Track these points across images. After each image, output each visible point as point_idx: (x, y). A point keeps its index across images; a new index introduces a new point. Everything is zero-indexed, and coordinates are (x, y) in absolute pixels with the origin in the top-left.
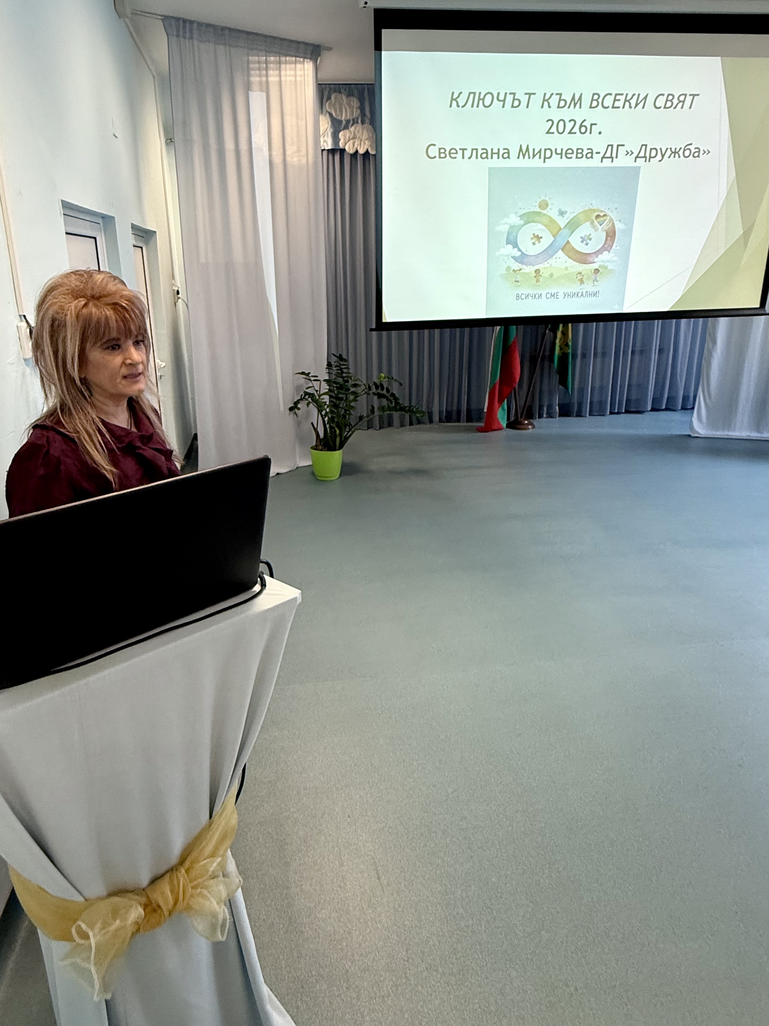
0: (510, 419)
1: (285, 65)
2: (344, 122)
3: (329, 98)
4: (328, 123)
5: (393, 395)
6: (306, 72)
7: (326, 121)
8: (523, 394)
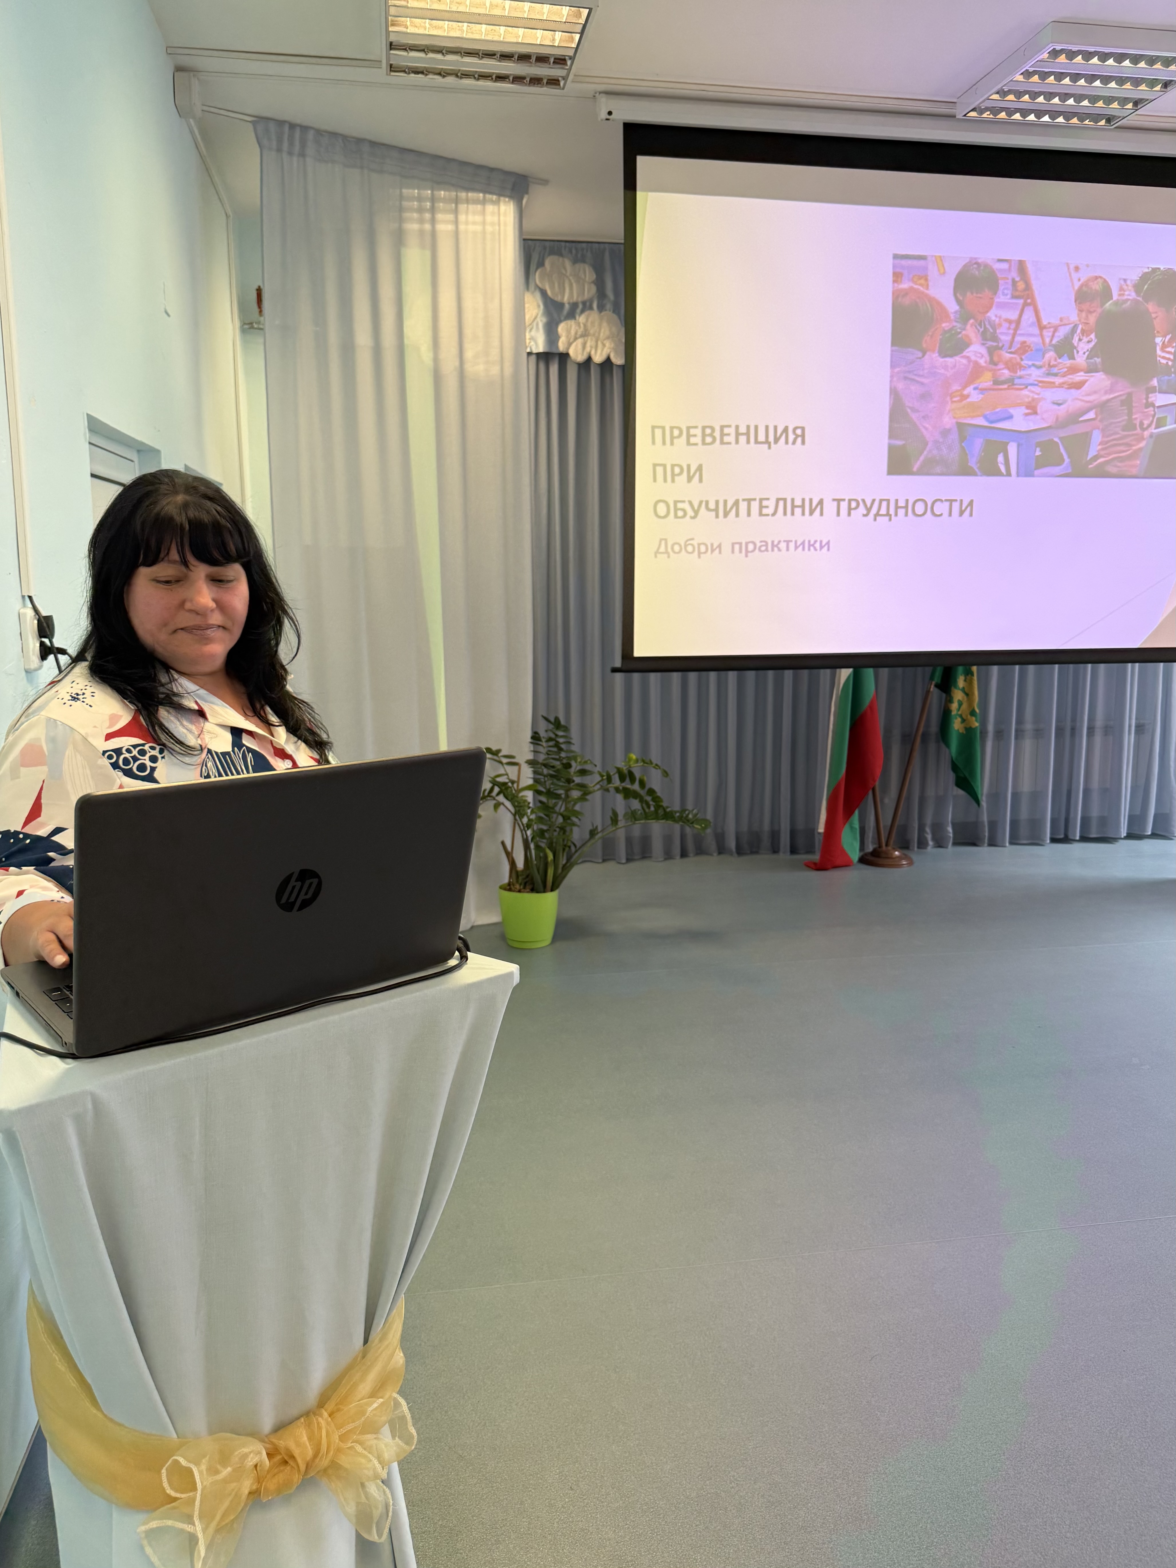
0: (866, 849)
1: (466, 205)
2: (567, 306)
3: (541, 264)
4: (539, 306)
5: (651, 792)
6: (502, 218)
7: (535, 304)
8: (889, 801)
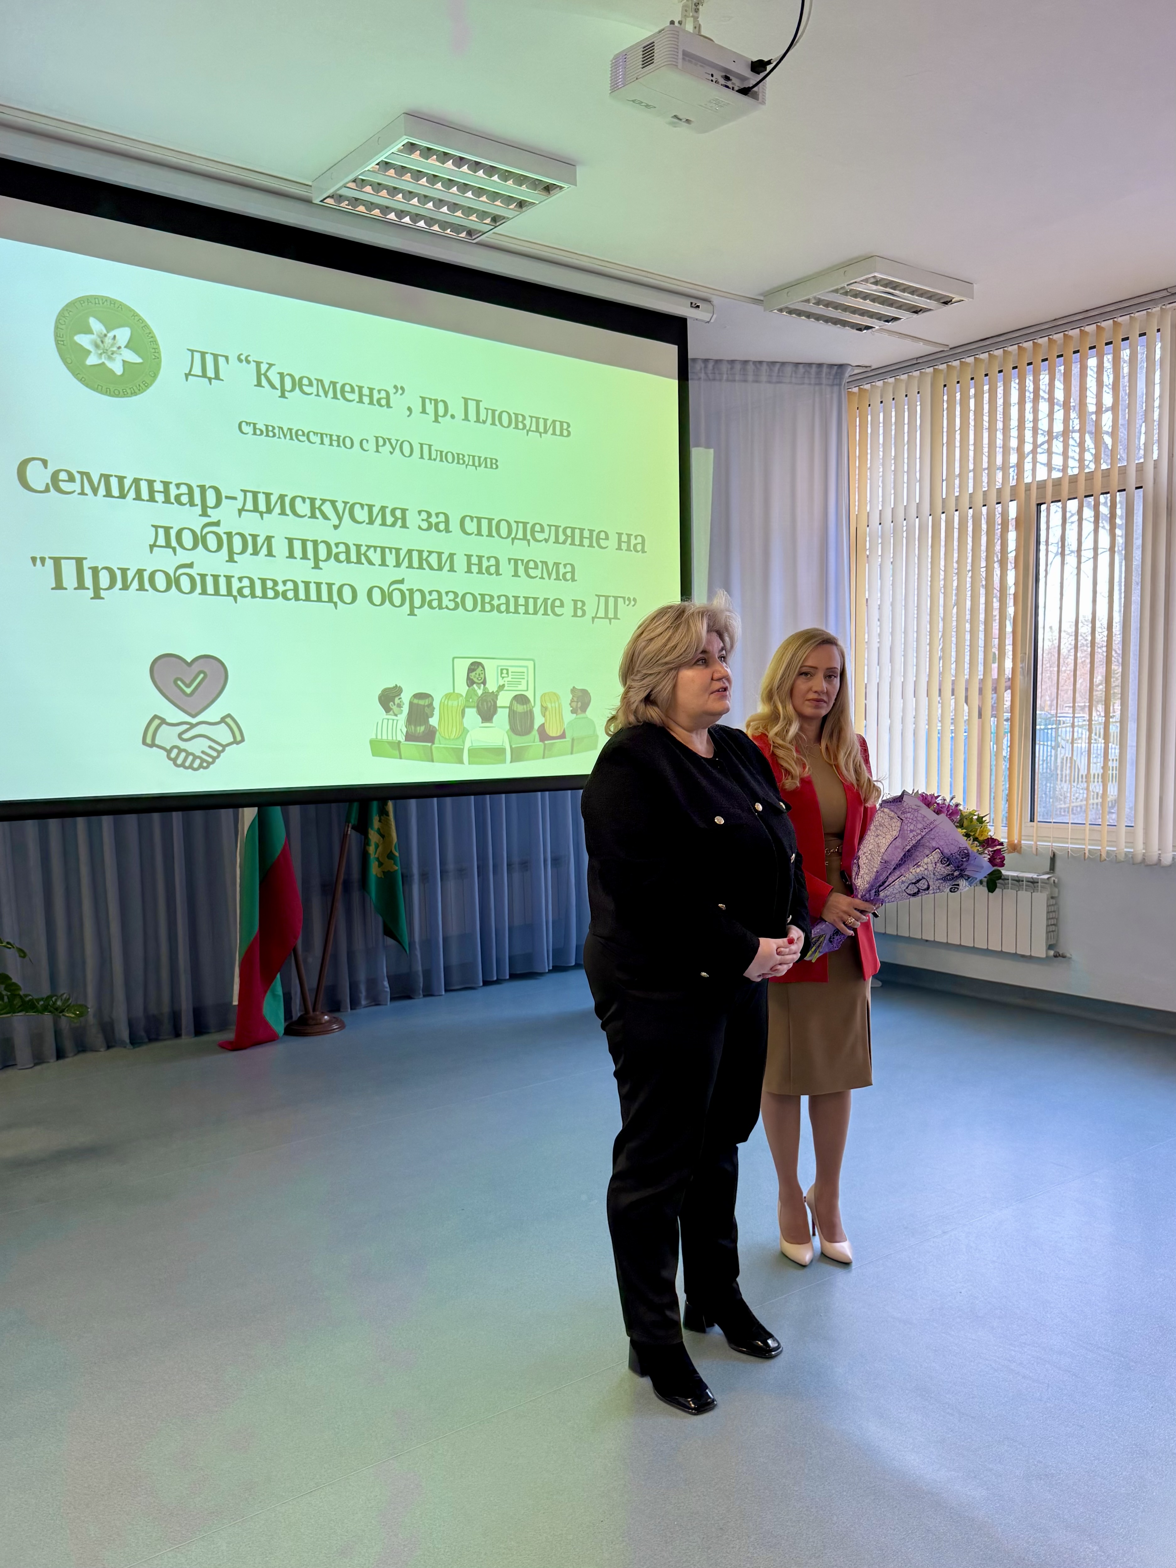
0: (291, 1017)
8: (313, 959)
